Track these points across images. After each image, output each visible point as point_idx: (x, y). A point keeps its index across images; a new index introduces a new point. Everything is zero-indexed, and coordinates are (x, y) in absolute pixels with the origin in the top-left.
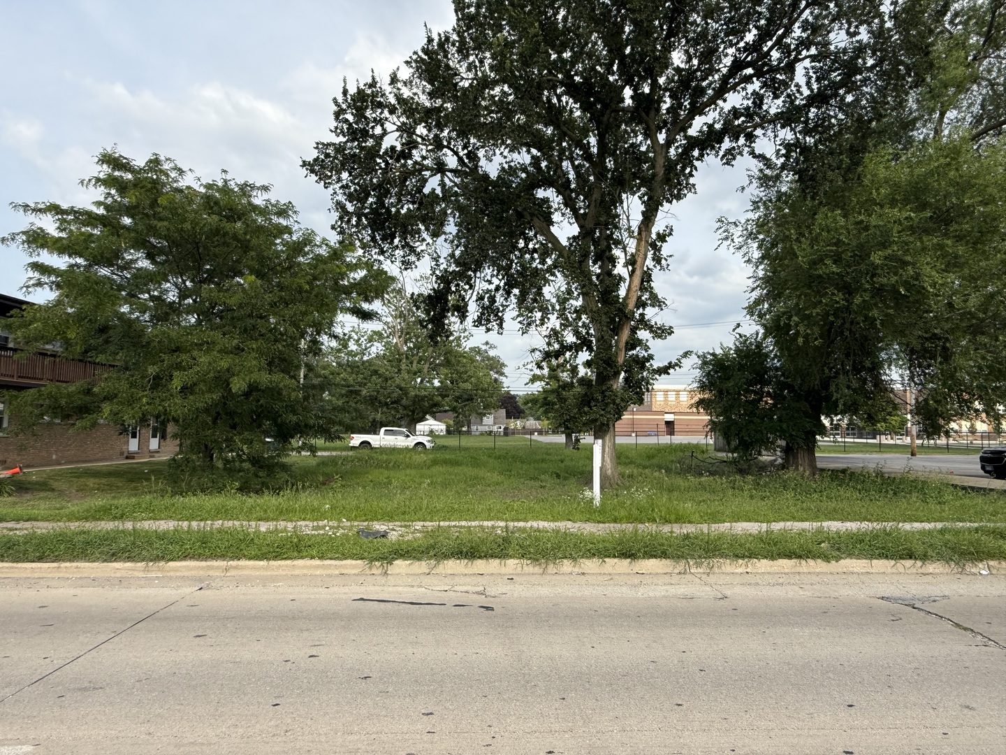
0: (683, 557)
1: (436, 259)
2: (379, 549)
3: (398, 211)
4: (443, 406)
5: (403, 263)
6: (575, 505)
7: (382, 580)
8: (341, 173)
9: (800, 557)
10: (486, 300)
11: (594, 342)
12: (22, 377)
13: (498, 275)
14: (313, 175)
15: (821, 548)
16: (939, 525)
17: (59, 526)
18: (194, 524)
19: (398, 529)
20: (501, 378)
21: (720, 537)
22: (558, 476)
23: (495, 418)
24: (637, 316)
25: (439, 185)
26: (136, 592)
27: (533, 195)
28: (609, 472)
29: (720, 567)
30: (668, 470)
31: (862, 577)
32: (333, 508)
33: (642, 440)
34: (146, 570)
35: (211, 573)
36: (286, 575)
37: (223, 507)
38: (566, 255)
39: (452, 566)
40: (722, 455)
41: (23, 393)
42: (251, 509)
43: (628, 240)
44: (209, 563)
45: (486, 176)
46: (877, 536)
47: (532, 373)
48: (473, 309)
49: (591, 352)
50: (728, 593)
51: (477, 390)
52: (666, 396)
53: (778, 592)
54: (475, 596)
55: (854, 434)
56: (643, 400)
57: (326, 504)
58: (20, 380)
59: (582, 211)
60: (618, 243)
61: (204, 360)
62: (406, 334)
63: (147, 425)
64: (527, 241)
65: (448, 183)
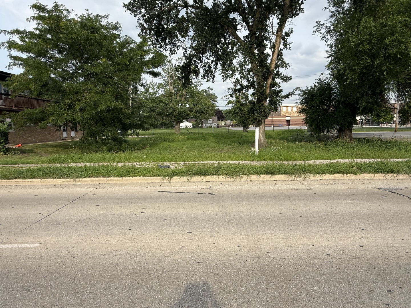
0: (293, 174)
1: (185, 49)
2: (167, 172)
3: (168, 27)
4: (191, 115)
5: (171, 51)
6: (248, 154)
7: (169, 184)
8: (141, 9)
9: (344, 173)
10: (207, 67)
11: (256, 84)
12: (16, 107)
13: (212, 55)
14: (129, 11)
15: (353, 169)
16: (406, 160)
17: (39, 166)
18: (92, 164)
19: (174, 165)
20: (215, 103)
21: (310, 165)
22: (240, 143)
23: (213, 120)
24: (275, 72)
25: (185, 14)
26: (72, 190)
27: (228, 16)
28: (262, 141)
29: (309, 178)
30: (287, 140)
31: (370, 181)
32: (147, 157)
33: (276, 128)
34: (75, 181)
35: (100, 182)
36: (130, 183)
37: (103, 157)
38: (243, 45)
39: (197, 178)
40: (310, 133)
41: (17, 114)
42: (114, 158)
43: (272, 36)
44: (99, 179)
45: (206, 8)
46: (378, 164)
47: (229, 100)
48: (202, 71)
49: (254, 89)
50: (312, 187)
51: (205, 108)
52: (287, 109)
53: (334, 187)
54: (207, 190)
55: (369, 124)
56: (277, 110)
57: (144, 155)
58: (16, 108)
59: (250, 24)
60: (267, 38)
61: (88, 97)
62: (173, 84)
63: (68, 126)
64: (225, 39)
65: (189, 12)
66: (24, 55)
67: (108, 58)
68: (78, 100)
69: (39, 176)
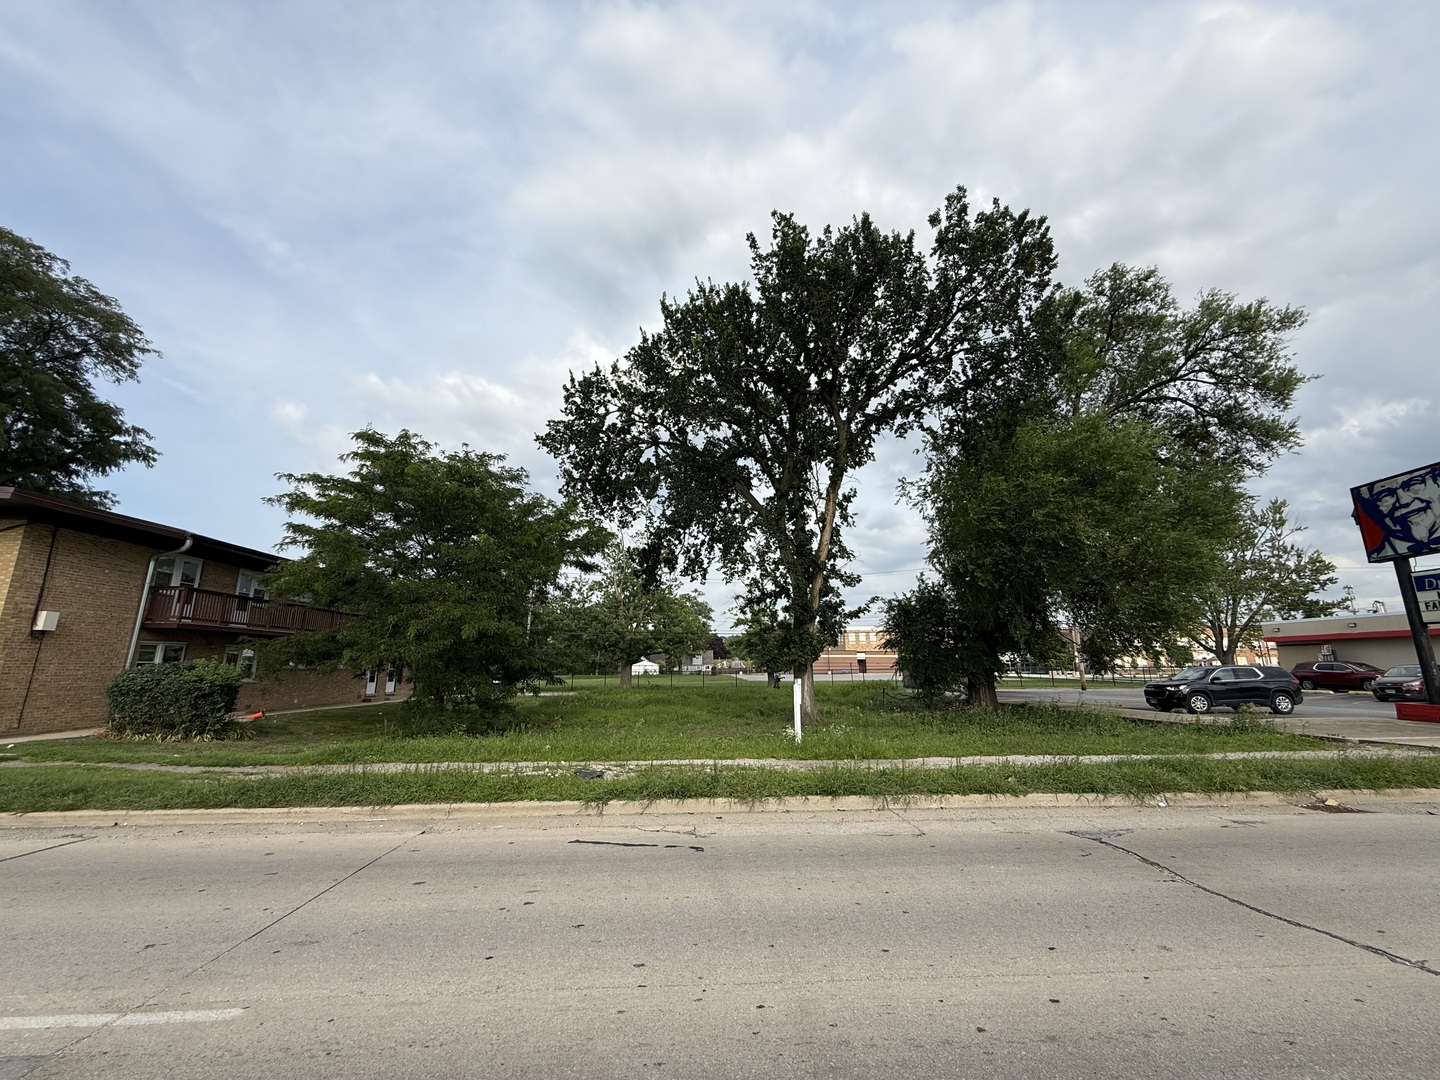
0: (880, 793)
1: (650, 518)
2: (595, 790)
3: (618, 478)
4: (656, 648)
5: (620, 522)
6: (779, 743)
7: (598, 820)
8: (569, 446)
9: (989, 792)
10: (693, 553)
11: (791, 589)
12: (273, 627)
13: (703, 531)
14: (545, 448)
15: (1008, 782)
16: (1116, 758)
17: (293, 770)
18: (422, 766)
19: (613, 768)
20: (709, 622)
21: (914, 773)
22: (762, 713)
23: (703, 659)
24: (829, 566)
25: (654, 455)
26: (361, 837)
27: (735, 463)
28: (809, 710)
29: (916, 803)
30: (863, 707)
31: (1049, 811)
32: (553, 748)
33: (837, 678)
34: (372, 814)
35: (435, 816)
36: (506, 817)
37: (450, 749)
38: (764, 514)
39: (664, 805)
40: (910, 691)
41: (272, 641)
42: (476, 751)
43: (818, 501)
44: (433, 806)
45: (694, 448)
46: (1060, 770)
47: (737, 618)
48: (682, 562)
49: (789, 598)
50: (925, 829)
51: (687, 633)
52: (857, 637)
53: (972, 828)
54: (686, 836)
55: (1029, 670)
56: (837, 641)
57: (547, 744)
58: (271, 630)
59: (777, 476)
60: (809, 503)
61: (440, 609)
62: (623, 584)
63: (384, 670)
64: (730, 502)
65: (662, 454)
66: (317, 523)
67: (492, 532)
68: (417, 616)
69: (288, 798)
